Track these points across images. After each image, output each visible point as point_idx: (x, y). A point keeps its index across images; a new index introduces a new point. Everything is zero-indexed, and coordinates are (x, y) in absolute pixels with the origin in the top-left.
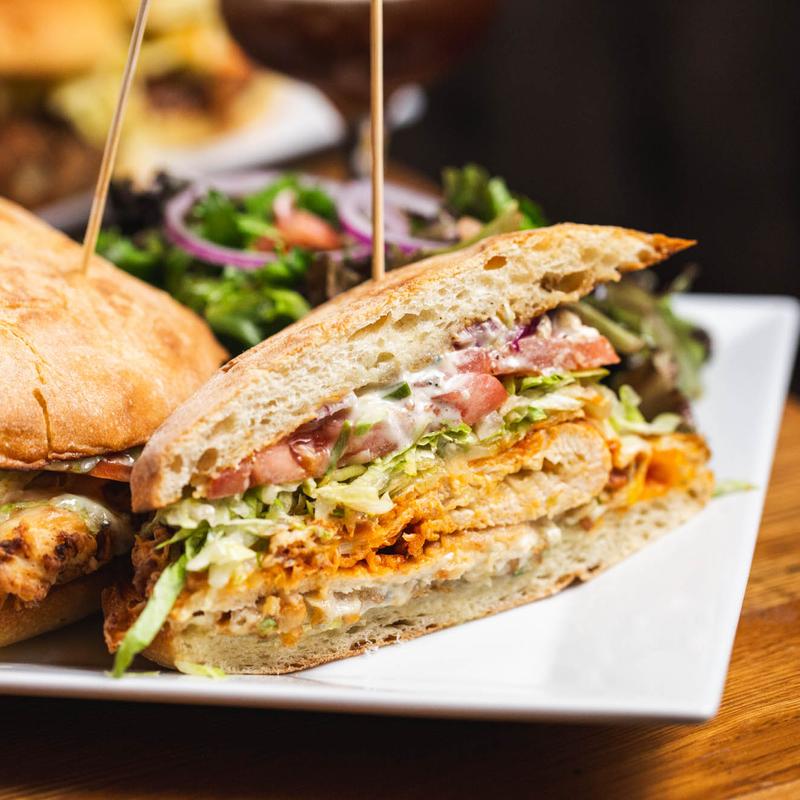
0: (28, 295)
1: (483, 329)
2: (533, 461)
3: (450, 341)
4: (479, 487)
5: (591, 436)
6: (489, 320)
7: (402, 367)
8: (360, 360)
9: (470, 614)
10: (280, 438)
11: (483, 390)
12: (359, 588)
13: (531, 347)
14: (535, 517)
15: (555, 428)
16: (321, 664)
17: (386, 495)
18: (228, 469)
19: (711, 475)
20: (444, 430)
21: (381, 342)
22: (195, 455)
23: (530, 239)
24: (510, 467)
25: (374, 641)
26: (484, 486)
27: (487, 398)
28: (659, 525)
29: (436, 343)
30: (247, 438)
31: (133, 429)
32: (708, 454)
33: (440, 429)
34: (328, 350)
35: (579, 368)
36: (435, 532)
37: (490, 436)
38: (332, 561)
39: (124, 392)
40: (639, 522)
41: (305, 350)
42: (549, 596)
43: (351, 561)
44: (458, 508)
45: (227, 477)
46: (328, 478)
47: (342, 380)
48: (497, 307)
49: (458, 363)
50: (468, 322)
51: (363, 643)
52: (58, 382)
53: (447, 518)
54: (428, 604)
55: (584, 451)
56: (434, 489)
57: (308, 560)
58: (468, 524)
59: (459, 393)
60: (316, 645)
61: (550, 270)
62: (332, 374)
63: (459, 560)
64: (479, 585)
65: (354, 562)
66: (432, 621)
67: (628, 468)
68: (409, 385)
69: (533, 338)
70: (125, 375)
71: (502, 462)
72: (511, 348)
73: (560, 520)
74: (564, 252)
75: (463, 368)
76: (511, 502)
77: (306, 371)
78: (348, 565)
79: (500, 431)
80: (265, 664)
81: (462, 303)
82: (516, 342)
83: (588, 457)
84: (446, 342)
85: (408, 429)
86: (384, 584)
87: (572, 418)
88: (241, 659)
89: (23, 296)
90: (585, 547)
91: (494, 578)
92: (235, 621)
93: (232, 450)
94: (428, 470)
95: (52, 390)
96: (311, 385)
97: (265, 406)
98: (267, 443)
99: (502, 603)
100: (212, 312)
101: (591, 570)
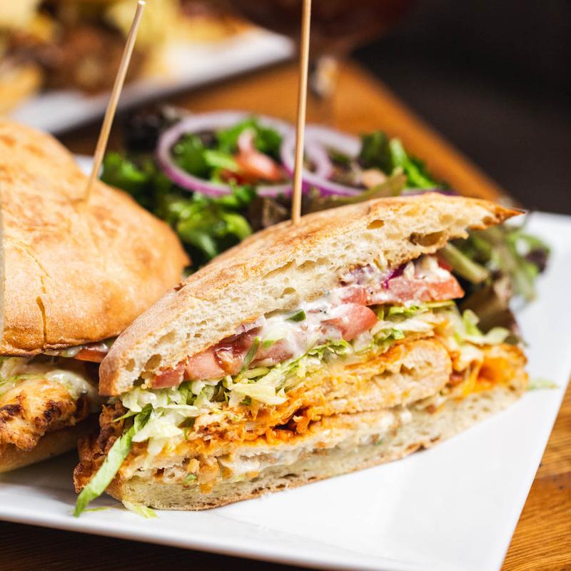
0: (42, 220)
1: (363, 272)
2: (394, 366)
3: (338, 280)
4: (352, 384)
5: (438, 349)
6: (368, 265)
7: (300, 299)
8: (270, 292)
9: (341, 470)
10: (207, 348)
11: (359, 317)
12: (259, 454)
13: (397, 285)
14: (392, 405)
15: (411, 344)
16: (229, 503)
17: (282, 390)
18: (168, 369)
19: (526, 376)
20: (328, 344)
21: (287, 280)
22: (145, 359)
23: (403, 208)
24: (376, 370)
25: (269, 488)
26: (356, 383)
27: (362, 322)
28: (486, 410)
29: (327, 281)
30: (184, 347)
31: (108, 326)
32: (525, 361)
33: (326, 344)
34: (246, 285)
35: (433, 300)
36: (318, 415)
37: (362, 349)
38: (240, 436)
39: (104, 299)
40: (471, 408)
41: (230, 285)
42: (400, 458)
43: (253, 435)
44: (336, 398)
45: (167, 374)
46: (241, 376)
47: (257, 307)
48: (375, 257)
49: (343, 296)
50: (352, 267)
51: (261, 489)
52: (56, 291)
53: (327, 406)
54: (310, 463)
55: (432, 360)
56: (319, 385)
57: (222, 435)
58: (343, 410)
59: (341, 319)
60: (226, 490)
61: (415, 231)
62: (248, 303)
63: (334, 435)
64: (349, 451)
65: (256, 436)
66: (313, 475)
67: (464, 371)
68: (305, 312)
69: (400, 278)
70: (106, 285)
71: (370, 366)
72: (382, 286)
73: (411, 407)
74: (427, 218)
75: (345, 301)
76: (376, 395)
77: (230, 301)
78: (251, 439)
79: (370, 345)
80: (188, 503)
81: (349, 253)
82: (386, 282)
83: (434, 364)
84: (335, 281)
85: (302, 344)
86: (277, 451)
87: (424, 336)
88: (170, 500)
89: (39, 221)
90: (429, 425)
91: (360, 446)
92: (167, 475)
93: (171, 356)
94: (315, 372)
95: (50, 299)
96: (233, 310)
97: (198, 324)
98: (198, 351)
99: (365, 463)
100: (182, 227)
101: (433, 441)
